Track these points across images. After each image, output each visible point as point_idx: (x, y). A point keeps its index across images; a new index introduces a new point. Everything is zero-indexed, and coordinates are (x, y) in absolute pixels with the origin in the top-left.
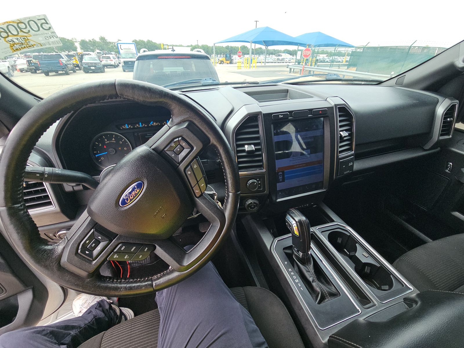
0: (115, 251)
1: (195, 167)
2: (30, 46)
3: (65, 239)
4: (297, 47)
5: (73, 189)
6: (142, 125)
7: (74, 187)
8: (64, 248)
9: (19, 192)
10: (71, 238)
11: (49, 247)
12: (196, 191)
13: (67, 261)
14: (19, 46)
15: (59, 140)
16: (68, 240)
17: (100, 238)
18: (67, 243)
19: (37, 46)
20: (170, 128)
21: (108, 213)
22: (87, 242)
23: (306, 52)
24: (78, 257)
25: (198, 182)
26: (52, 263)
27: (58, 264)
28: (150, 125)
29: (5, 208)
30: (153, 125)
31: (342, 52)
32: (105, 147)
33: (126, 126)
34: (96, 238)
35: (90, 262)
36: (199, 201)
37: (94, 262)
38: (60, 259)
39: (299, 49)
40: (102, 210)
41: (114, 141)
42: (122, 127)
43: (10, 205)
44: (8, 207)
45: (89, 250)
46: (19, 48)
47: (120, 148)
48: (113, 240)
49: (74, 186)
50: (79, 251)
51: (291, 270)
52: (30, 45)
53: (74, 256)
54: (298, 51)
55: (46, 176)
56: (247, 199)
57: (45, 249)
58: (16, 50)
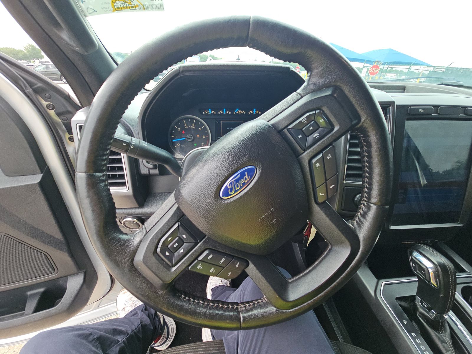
0: (200, 258)
1: (328, 158)
2: (132, 7)
3: (142, 229)
4: (363, 64)
5: (149, 171)
6: (226, 112)
7: (150, 170)
8: (141, 241)
9: (104, 158)
10: (150, 230)
11: (124, 237)
12: (320, 194)
13: (143, 261)
14: (121, 4)
15: (146, 113)
16: (146, 231)
17: (184, 236)
18: (145, 236)
19: (140, 8)
20: (302, 97)
21: (203, 204)
22: (170, 239)
23: (373, 69)
24: (156, 258)
25: (326, 180)
26: (124, 259)
27: (130, 263)
28: (234, 113)
29: (84, 174)
30: (237, 113)
31: (415, 72)
32: (183, 132)
33: (209, 112)
34: (180, 236)
35: (169, 267)
36: (317, 209)
37: (174, 269)
38: (134, 256)
39: (365, 66)
40: (196, 199)
41: (194, 126)
42: (205, 112)
43: (91, 172)
44: (88, 174)
45: (170, 250)
46: (121, 7)
47: (199, 136)
48: (198, 243)
49: (150, 168)
50: (159, 249)
51: (414, 335)
52: (133, 5)
53: (152, 255)
54: (363, 68)
55: (132, 147)
56: (349, 218)
57: (120, 238)
58: (117, 9)
